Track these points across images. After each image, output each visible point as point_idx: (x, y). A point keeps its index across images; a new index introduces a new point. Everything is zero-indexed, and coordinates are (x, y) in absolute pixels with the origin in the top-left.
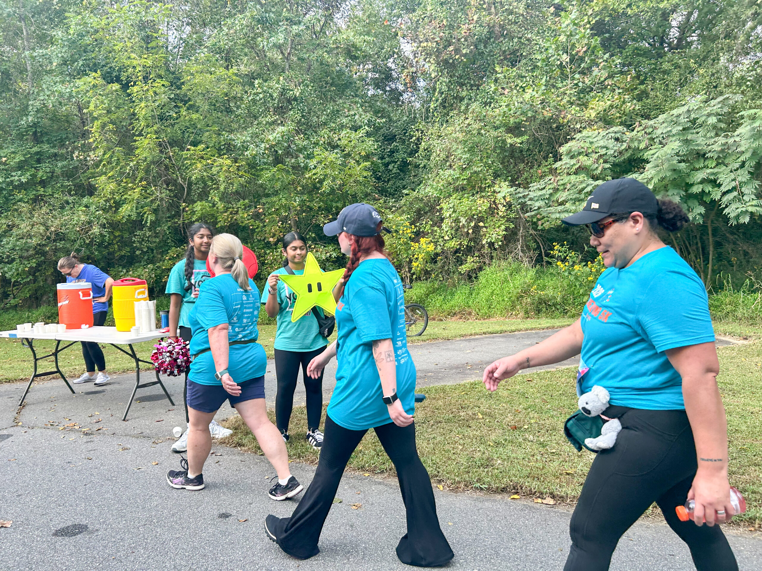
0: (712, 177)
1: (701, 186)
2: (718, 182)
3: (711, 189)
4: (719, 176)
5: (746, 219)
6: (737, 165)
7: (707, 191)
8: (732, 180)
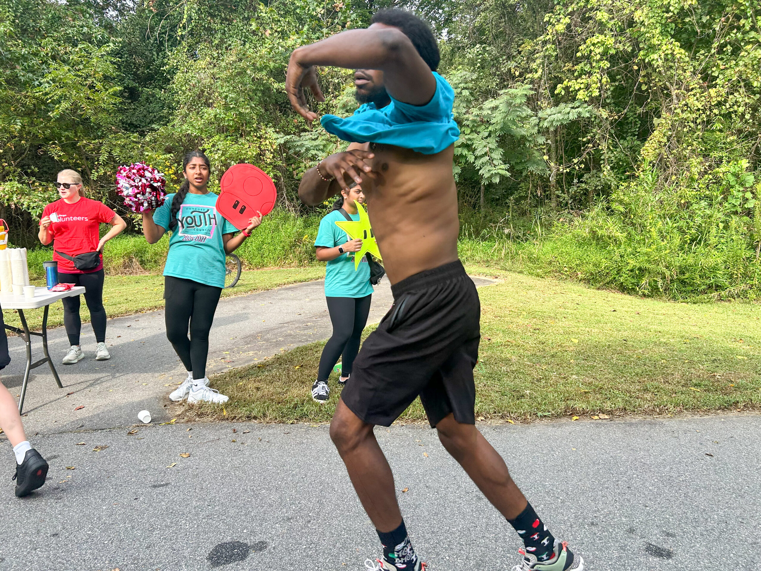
0: (469, 142)
1: (460, 149)
2: (473, 147)
3: (467, 153)
4: (475, 142)
5: (497, 180)
6: (486, 134)
7: (464, 154)
8: (485, 146)
